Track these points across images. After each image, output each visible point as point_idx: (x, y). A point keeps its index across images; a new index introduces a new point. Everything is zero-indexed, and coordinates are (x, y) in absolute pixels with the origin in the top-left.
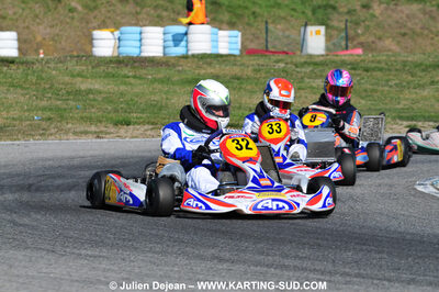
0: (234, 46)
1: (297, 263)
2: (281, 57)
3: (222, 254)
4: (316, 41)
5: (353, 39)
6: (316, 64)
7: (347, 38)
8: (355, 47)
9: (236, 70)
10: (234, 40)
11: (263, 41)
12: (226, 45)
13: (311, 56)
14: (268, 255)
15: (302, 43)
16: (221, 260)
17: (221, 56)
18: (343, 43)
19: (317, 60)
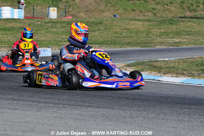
0: (20, 15)
1: (45, 100)
2: (39, 19)
3: (14, 97)
4: (53, 13)
5: (68, 13)
6: (53, 22)
7: (66, 12)
8: (69, 16)
9: (21, 25)
10: (20, 13)
11: (32, 13)
12: (17, 15)
13: (51, 19)
14: (33, 97)
15: (48, 14)
16: (14, 100)
17: (15, 19)
18: (64, 15)
19: (54, 21)
